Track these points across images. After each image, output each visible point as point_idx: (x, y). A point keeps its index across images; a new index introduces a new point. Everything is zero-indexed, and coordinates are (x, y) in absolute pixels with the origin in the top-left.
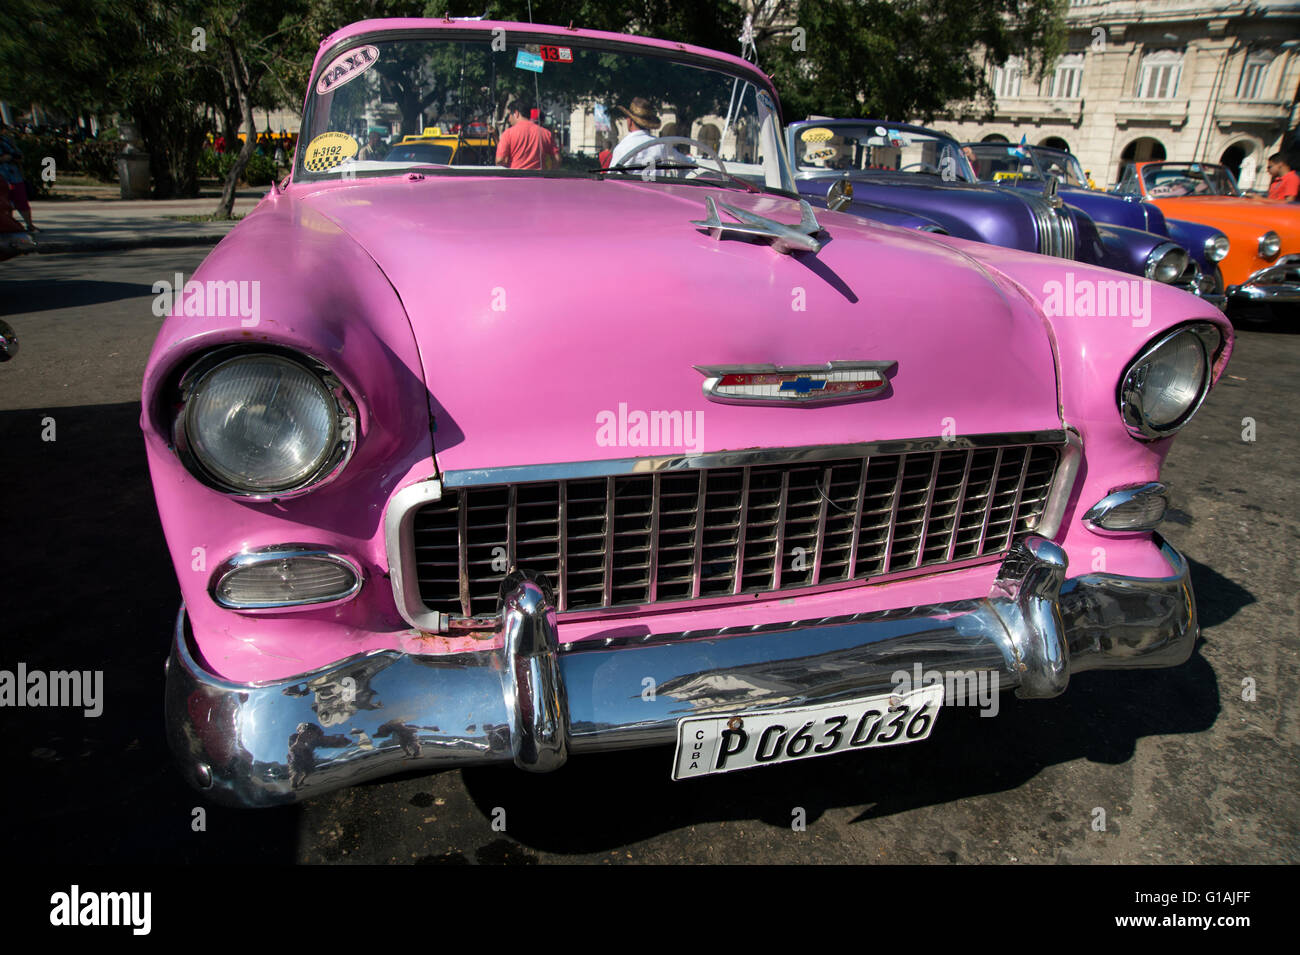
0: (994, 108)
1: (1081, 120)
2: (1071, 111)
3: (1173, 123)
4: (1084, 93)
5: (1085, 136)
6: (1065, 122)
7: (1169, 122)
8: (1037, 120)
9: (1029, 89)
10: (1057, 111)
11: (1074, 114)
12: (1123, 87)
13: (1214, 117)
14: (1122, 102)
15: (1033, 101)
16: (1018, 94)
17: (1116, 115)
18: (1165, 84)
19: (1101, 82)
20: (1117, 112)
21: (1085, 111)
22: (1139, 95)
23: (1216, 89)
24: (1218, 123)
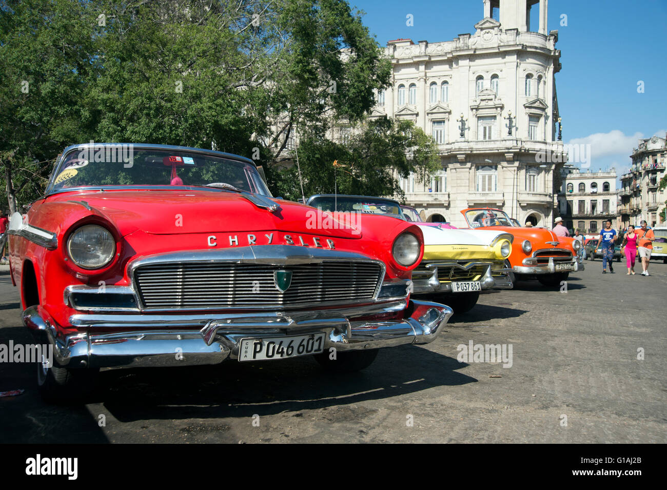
0: (405, 200)
1: (449, 204)
2: (443, 199)
3: (497, 204)
4: (449, 190)
5: (452, 213)
6: (441, 206)
7: (496, 204)
8: (426, 205)
9: (420, 188)
10: (436, 199)
11: (445, 201)
12: (469, 186)
13: (518, 201)
14: (470, 194)
15: (422, 194)
16: (413, 191)
17: (468, 201)
18: (490, 184)
19: (457, 184)
20: (468, 199)
21: (450, 199)
22: (478, 190)
23: (515, 187)
24: (520, 204)
